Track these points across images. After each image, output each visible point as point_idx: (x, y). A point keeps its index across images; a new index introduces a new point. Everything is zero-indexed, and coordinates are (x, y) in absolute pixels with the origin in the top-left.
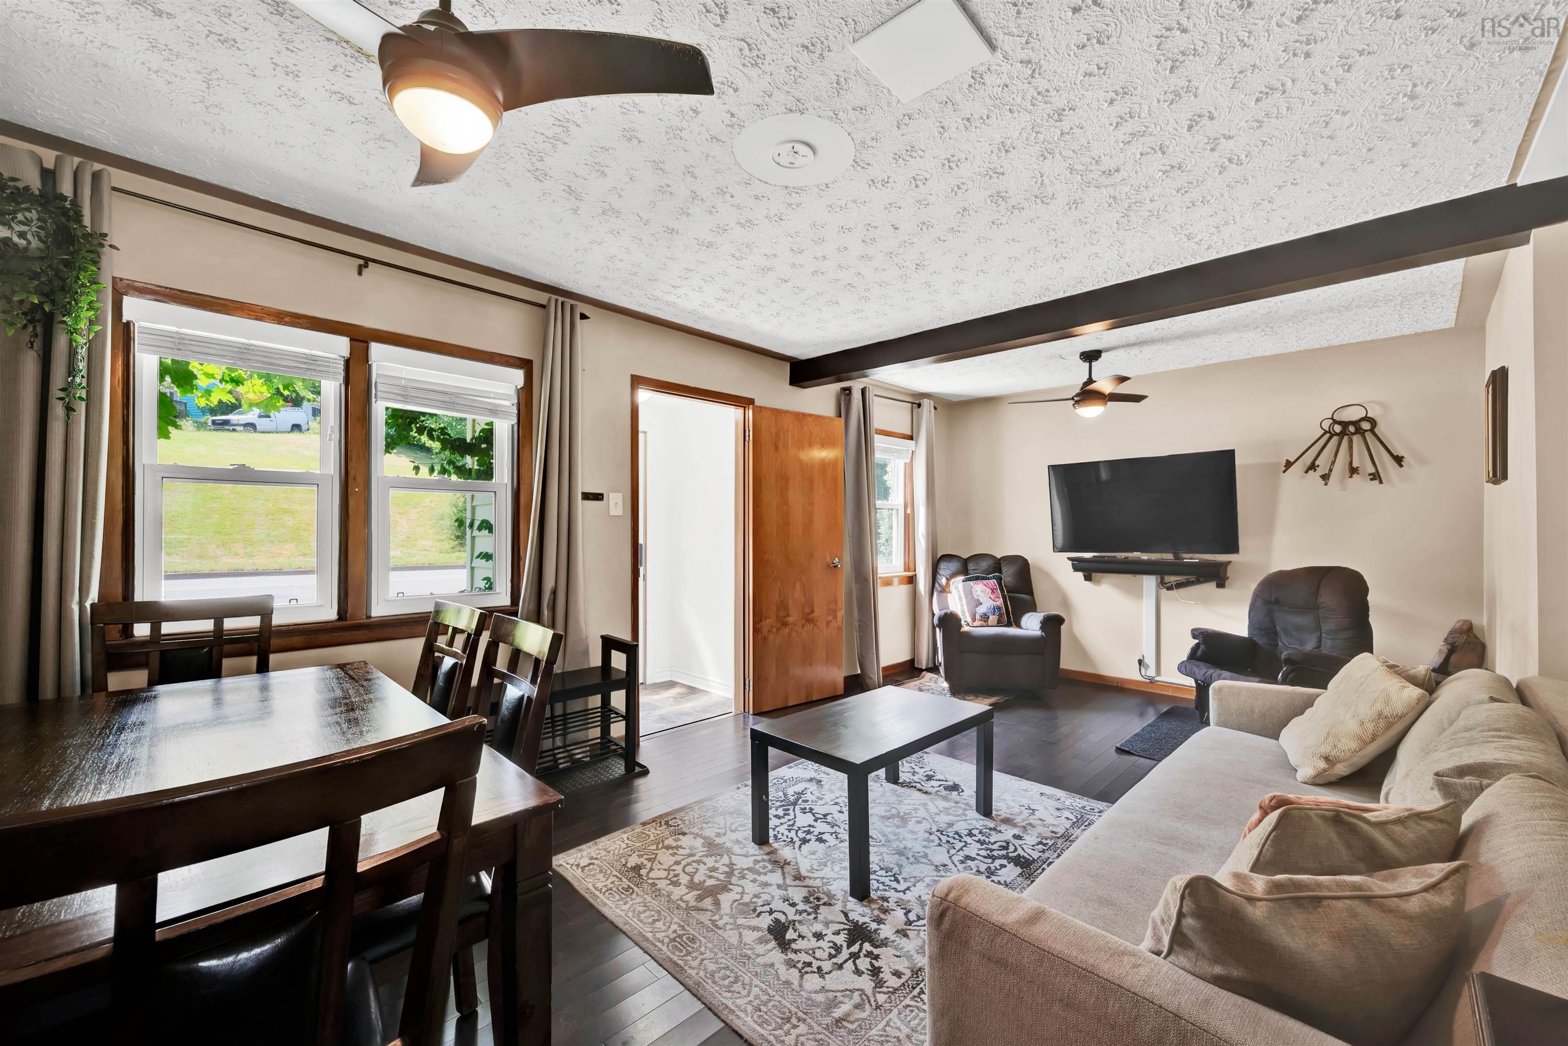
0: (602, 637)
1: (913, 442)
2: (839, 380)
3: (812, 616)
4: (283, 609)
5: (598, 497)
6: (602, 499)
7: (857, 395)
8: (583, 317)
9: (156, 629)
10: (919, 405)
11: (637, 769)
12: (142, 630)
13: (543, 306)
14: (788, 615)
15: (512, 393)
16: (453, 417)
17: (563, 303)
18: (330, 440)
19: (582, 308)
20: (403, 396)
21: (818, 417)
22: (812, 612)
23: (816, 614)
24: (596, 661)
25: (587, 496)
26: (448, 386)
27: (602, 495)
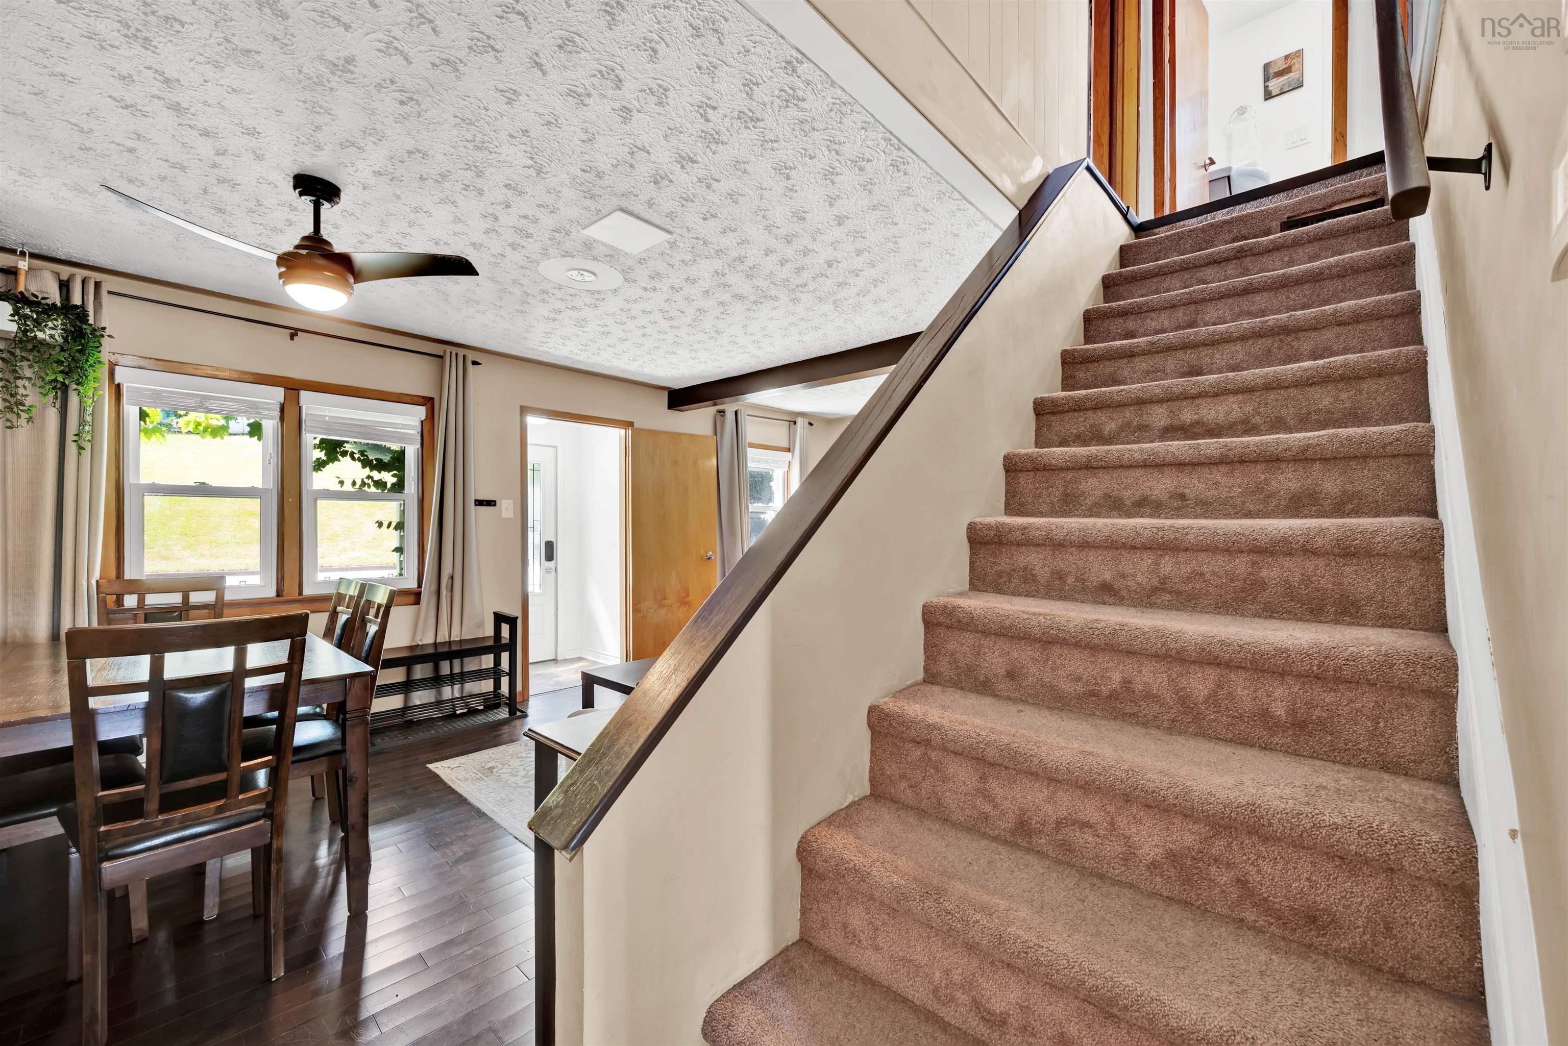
0: (494, 613)
1: (790, 454)
2: (715, 405)
3: (687, 599)
4: (233, 588)
5: (490, 503)
6: (495, 505)
7: (730, 416)
8: (475, 363)
9: (141, 600)
10: (795, 423)
11: (518, 714)
12: (130, 601)
13: (441, 357)
14: (665, 599)
15: (417, 424)
16: (368, 444)
17: (457, 354)
18: (270, 463)
19: (471, 355)
20: (326, 429)
21: (692, 436)
22: (688, 596)
23: (690, 599)
24: (489, 631)
25: (479, 503)
26: (362, 420)
27: (495, 501)
